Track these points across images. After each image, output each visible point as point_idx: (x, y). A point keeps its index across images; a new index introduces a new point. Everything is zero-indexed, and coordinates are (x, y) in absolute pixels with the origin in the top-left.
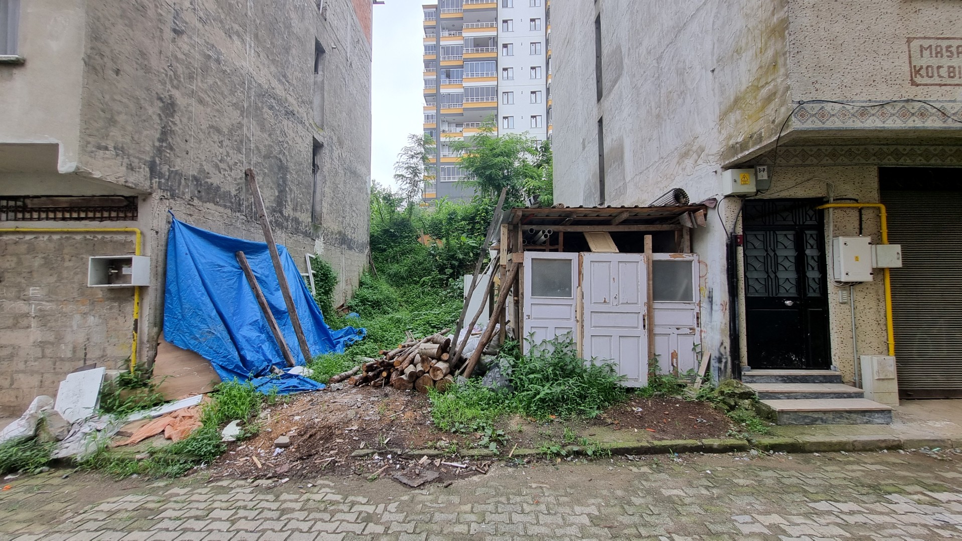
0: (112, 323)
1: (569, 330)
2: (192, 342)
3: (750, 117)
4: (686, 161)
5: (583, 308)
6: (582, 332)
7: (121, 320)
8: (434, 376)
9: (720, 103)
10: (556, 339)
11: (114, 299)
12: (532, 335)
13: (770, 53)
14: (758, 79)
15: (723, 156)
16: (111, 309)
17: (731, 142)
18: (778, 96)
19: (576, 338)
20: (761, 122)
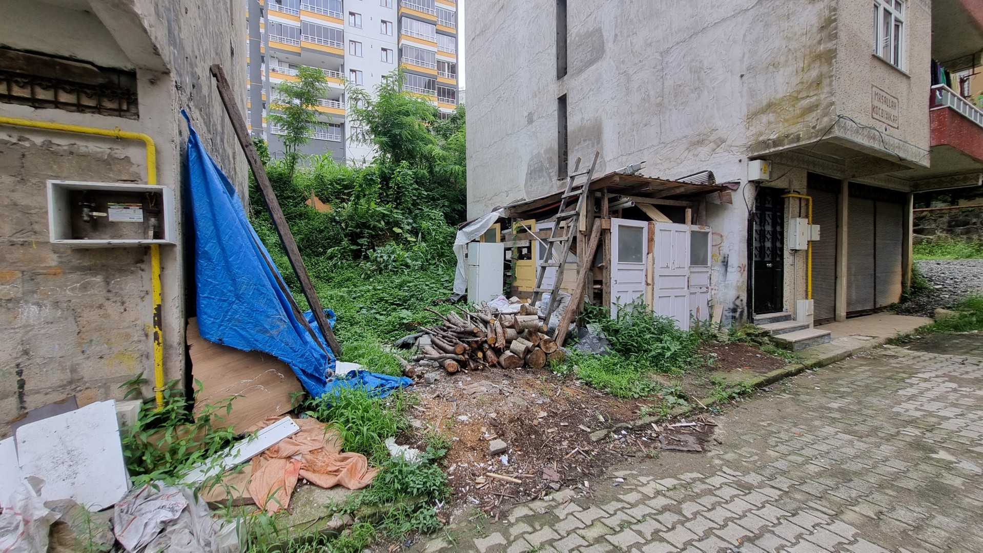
0: (91, 316)
1: (641, 293)
2: (260, 337)
3: (786, 120)
4: (700, 149)
5: (653, 272)
6: (653, 294)
7: (113, 309)
8: (547, 348)
9: (749, 105)
10: (634, 302)
11: (90, 270)
12: (618, 298)
13: (814, 73)
14: (799, 92)
15: (750, 148)
16: (85, 287)
17: (761, 139)
18: (821, 108)
19: (647, 300)
20: (799, 126)
